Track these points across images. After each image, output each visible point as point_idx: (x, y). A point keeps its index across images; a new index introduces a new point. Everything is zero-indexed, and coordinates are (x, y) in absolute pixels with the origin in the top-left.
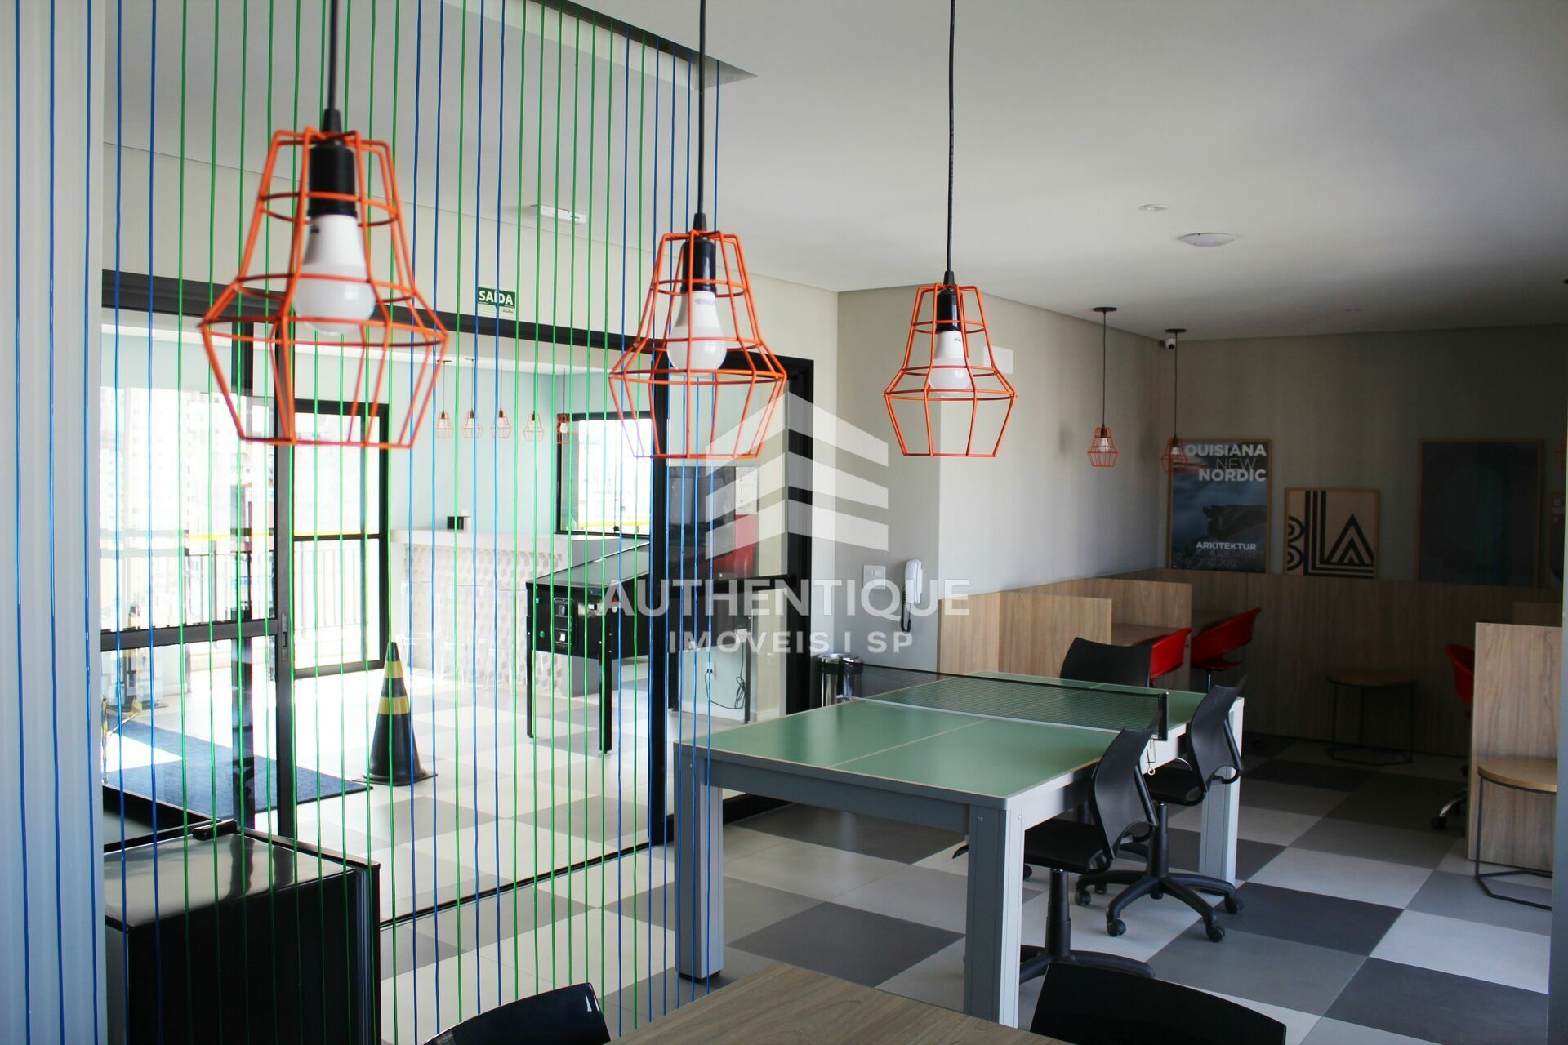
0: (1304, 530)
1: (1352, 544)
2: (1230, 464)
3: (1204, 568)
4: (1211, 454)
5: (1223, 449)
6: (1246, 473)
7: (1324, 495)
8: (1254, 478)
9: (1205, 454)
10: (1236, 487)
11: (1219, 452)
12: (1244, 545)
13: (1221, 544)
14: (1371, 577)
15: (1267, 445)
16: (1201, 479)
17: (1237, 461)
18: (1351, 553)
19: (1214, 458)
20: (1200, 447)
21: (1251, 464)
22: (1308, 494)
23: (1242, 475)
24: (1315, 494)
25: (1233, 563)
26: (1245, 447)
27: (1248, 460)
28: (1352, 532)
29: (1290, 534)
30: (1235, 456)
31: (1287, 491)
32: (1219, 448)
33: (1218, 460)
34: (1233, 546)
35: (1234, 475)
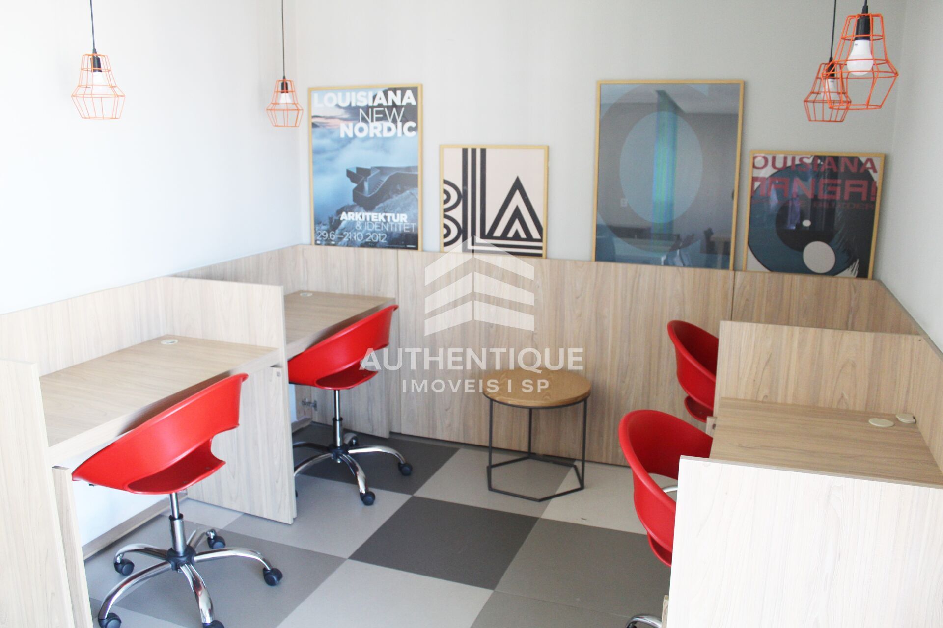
0: (462, 197)
1: (517, 214)
2: (375, 116)
3: (351, 244)
4: (353, 105)
5: (367, 97)
6: (393, 126)
7: (483, 152)
8: (403, 133)
9: (346, 104)
10: (383, 145)
11: (362, 102)
12: (393, 215)
13: (368, 214)
14: (540, 255)
15: (415, 91)
16: (342, 136)
17: (383, 113)
18: (517, 225)
19: (357, 108)
20: (340, 94)
21: (399, 115)
22: (465, 151)
23: (389, 129)
24: (474, 151)
25: (382, 237)
26: (390, 93)
27: (394, 110)
28: (517, 199)
29: (445, 202)
30: (380, 105)
31: (441, 148)
32: (362, 96)
33: (361, 111)
34: (381, 217)
35: (379, 129)
